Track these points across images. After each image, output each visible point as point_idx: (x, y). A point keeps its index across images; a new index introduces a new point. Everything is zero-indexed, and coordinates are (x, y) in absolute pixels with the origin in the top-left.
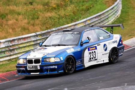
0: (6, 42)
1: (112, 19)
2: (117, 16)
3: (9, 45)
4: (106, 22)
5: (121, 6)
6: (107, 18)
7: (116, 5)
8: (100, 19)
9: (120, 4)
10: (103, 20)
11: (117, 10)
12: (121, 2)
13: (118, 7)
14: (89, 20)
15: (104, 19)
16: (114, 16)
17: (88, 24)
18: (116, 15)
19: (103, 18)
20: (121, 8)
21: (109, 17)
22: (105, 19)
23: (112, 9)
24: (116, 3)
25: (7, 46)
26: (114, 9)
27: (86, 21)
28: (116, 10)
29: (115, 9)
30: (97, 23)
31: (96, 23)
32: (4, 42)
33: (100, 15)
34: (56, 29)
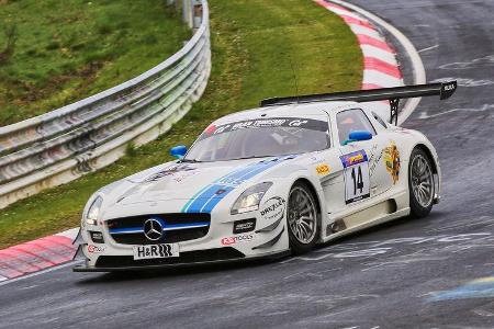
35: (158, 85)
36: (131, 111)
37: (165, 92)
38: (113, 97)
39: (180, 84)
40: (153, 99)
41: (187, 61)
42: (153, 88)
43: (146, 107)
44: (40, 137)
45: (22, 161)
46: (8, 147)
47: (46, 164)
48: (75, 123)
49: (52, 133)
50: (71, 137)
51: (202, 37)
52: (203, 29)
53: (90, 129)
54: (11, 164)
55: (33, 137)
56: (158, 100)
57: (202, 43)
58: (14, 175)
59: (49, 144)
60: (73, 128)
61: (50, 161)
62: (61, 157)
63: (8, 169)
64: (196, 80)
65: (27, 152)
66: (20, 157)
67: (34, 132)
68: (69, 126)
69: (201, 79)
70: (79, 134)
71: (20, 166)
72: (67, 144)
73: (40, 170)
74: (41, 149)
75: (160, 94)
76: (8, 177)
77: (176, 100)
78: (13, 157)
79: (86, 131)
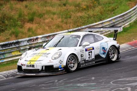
0: (43, 37)
1: (134, 18)
3: (45, 40)
4: (129, 21)
6: (130, 18)
8: (123, 19)
14: (114, 19)
17: (113, 23)
21: (131, 17)
23: (134, 9)
25: (43, 41)
27: (112, 20)
30: (121, 21)
32: (41, 38)
33: (123, 15)
34: (86, 27)
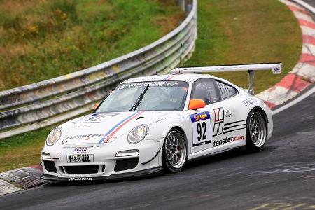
2: (187, 57)
5: (195, 31)
7: (183, 30)
9: (192, 27)
10: (150, 65)
11: (186, 42)
12: (194, 23)
13: (187, 34)
15: (154, 63)
16: (178, 55)
18: (183, 53)
19: (151, 59)
20: (195, 37)
22: (156, 62)
24: (183, 25)
26: (178, 39)
28: (182, 42)
29: (181, 38)
31: (134, 73)
35: (162, 51)
36: (143, 68)
37: (166, 56)
38: (133, 59)
39: (177, 51)
40: (159, 60)
41: (182, 35)
42: (159, 53)
43: (153, 66)
44: (83, 84)
45: (70, 100)
46: (61, 91)
47: (86, 103)
48: (106, 76)
49: (91, 81)
50: (103, 85)
51: (193, 18)
52: (193, 13)
53: (116, 80)
54: (63, 102)
55: (78, 84)
56: (162, 62)
57: (192, 23)
58: (65, 110)
59: (89, 90)
60: (105, 79)
61: (89, 101)
62: (96, 98)
63: (61, 106)
64: (188, 48)
65: (74, 95)
66: (70, 97)
67: (80, 81)
68: (102, 78)
69: (191, 47)
70: (109, 83)
71: (69, 104)
72: (101, 90)
73: (82, 107)
74: (83, 93)
75: (163, 58)
76: (61, 111)
77: (174, 62)
78: (65, 98)
79: (114, 81)
